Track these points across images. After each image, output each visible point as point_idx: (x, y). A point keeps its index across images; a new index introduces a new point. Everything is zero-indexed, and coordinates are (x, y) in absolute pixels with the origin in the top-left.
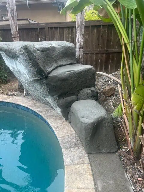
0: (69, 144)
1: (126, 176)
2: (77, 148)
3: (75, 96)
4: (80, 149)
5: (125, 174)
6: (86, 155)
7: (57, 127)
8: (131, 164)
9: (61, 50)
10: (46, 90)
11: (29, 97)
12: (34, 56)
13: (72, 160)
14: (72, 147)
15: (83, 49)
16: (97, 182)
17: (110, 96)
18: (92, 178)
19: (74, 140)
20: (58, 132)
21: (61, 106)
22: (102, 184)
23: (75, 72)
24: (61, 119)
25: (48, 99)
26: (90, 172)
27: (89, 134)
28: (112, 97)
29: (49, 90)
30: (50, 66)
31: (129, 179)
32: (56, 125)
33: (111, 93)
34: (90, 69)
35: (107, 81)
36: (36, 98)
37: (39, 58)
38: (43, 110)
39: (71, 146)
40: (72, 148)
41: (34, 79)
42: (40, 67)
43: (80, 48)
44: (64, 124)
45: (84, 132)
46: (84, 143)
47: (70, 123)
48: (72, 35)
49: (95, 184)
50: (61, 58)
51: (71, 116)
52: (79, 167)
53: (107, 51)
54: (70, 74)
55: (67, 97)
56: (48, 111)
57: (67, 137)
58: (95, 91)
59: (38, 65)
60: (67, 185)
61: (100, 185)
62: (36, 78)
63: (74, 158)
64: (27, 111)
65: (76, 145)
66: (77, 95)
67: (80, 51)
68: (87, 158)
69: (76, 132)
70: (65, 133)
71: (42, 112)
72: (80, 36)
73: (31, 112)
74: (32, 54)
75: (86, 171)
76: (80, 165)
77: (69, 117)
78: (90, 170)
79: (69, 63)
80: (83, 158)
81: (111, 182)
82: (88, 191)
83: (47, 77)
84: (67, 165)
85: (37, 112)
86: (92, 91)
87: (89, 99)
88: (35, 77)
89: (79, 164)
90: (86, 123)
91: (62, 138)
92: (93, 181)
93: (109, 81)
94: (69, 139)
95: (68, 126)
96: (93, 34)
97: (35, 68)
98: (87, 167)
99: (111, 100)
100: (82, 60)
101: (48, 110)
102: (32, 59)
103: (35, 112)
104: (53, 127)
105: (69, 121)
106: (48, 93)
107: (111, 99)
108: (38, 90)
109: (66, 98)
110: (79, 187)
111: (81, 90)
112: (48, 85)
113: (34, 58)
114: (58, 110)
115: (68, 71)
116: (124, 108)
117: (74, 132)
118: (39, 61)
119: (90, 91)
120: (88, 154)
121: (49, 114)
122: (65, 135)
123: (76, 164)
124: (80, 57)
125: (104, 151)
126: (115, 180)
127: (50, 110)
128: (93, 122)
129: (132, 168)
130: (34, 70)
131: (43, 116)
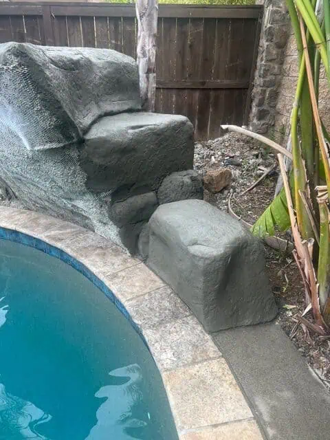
0: (158, 314)
1: (314, 374)
2: (180, 321)
3: (152, 194)
4: (188, 323)
5: (310, 369)
6: (208, 337)
7: (114, 276)
8: (318, 344)
9: (105, 72)
10: (80, 179)
11: (13, 204)
12: (47, 78)
13: (178, 355)
14: (167, 322)
15: (155, 75)
16: (254, 402)
17: (221, 192)
18: (240, 393)
19: (167, 304)
20: (120, 288)
21: (118, 221)
22: (269, 404)
23: (150, 129)
24: (117, 252)
25: (80, 204)
26: (230, 377)
27: (214, 285)
28: (226, 192)
29: (88, 178)
30: (85, 112)
31: (322, 380)
32: (109, 270)
33: (223, 184)
34: (183, 123)
35: (207, 156)
36: (34, 205)
37: (59, 85)
38: (62, 234)
39: (163, 320)
40: (168, 325)
41: (47, 146)
42: (64, 111)
43: (149, 71)
44: (129, 265)
45: (202, 279)
46: (200, 307)
47: (145, 261)
48: (116, 40)
49: (252, 406)
50: (107, 94)
51: (147, 243)
52: (201, 370)
53: (203, 83)
54: (139, 134)
55: (132, 196)
56: (77, 237)
57: (147, 297)
58: (199, 178)
59: (60, 107)
60: (184, 423)
61: (263, 408)
62: (54, 145)
63: (181, 349)
64: (15, 241)
65: (175, 316)
66: (156, 191)
67: (148, 78)
68: (211, 343)
69: (164, 281)
70: (138, 288)
71: (60, 240)
72: (147, 40)
73: (25, 241)
74: (42, 71)
75: (220, 378)
76: (200, 365)
77: (140, 247)
78: (230, 372)
79: (126, 107)
80: (201, 345)
81: (287, 394)
82: (239, 427)
83: (82, 142)
84: (167, 370)
85: (47, 241)
86: (193, 179)
87: (187, 199)
88: (51, 142)
89: (197, 363)
90: (206, 256)
91: (134, 302)
92: (244, 402)
93: (213, 157)
94: (153, 301)
95: (141, 270)
96: (170, 41)
97: (52, 114)
98: (218, 367)
99: (224, 201)
100: (153, 102)
101: (78, 234)
102: (42, 87)
103: (39, 241)
104: (101, 277)
105: (140, 257)
106: (84, 188)
107: (225, 199)
108: (53, 181)
109: (131, 200)
110: (214, 423)
111: (165, 176)
112: (85, 163)
113: (49, 85)
114: (112, 232)
115: (133, 128)
116: (295, 214)
117: (159, 283)
118: (61, 95)
119: (187, 180)
120: (210, 333)
121: (83, 244)
122: (141, 293)
123: (189, 365)
124: (149, 95)
125: (247, 322)
126: (295, 388)
127: (83, 232)
128: (225, 253)
129: (324, 353)
130: (47, 121)
131: (68, 251)
